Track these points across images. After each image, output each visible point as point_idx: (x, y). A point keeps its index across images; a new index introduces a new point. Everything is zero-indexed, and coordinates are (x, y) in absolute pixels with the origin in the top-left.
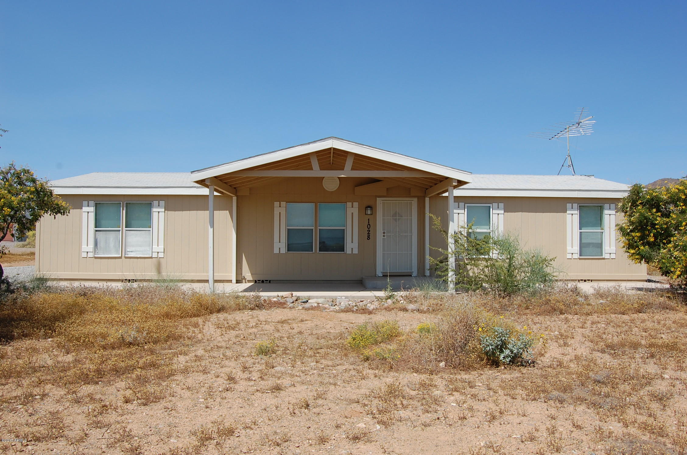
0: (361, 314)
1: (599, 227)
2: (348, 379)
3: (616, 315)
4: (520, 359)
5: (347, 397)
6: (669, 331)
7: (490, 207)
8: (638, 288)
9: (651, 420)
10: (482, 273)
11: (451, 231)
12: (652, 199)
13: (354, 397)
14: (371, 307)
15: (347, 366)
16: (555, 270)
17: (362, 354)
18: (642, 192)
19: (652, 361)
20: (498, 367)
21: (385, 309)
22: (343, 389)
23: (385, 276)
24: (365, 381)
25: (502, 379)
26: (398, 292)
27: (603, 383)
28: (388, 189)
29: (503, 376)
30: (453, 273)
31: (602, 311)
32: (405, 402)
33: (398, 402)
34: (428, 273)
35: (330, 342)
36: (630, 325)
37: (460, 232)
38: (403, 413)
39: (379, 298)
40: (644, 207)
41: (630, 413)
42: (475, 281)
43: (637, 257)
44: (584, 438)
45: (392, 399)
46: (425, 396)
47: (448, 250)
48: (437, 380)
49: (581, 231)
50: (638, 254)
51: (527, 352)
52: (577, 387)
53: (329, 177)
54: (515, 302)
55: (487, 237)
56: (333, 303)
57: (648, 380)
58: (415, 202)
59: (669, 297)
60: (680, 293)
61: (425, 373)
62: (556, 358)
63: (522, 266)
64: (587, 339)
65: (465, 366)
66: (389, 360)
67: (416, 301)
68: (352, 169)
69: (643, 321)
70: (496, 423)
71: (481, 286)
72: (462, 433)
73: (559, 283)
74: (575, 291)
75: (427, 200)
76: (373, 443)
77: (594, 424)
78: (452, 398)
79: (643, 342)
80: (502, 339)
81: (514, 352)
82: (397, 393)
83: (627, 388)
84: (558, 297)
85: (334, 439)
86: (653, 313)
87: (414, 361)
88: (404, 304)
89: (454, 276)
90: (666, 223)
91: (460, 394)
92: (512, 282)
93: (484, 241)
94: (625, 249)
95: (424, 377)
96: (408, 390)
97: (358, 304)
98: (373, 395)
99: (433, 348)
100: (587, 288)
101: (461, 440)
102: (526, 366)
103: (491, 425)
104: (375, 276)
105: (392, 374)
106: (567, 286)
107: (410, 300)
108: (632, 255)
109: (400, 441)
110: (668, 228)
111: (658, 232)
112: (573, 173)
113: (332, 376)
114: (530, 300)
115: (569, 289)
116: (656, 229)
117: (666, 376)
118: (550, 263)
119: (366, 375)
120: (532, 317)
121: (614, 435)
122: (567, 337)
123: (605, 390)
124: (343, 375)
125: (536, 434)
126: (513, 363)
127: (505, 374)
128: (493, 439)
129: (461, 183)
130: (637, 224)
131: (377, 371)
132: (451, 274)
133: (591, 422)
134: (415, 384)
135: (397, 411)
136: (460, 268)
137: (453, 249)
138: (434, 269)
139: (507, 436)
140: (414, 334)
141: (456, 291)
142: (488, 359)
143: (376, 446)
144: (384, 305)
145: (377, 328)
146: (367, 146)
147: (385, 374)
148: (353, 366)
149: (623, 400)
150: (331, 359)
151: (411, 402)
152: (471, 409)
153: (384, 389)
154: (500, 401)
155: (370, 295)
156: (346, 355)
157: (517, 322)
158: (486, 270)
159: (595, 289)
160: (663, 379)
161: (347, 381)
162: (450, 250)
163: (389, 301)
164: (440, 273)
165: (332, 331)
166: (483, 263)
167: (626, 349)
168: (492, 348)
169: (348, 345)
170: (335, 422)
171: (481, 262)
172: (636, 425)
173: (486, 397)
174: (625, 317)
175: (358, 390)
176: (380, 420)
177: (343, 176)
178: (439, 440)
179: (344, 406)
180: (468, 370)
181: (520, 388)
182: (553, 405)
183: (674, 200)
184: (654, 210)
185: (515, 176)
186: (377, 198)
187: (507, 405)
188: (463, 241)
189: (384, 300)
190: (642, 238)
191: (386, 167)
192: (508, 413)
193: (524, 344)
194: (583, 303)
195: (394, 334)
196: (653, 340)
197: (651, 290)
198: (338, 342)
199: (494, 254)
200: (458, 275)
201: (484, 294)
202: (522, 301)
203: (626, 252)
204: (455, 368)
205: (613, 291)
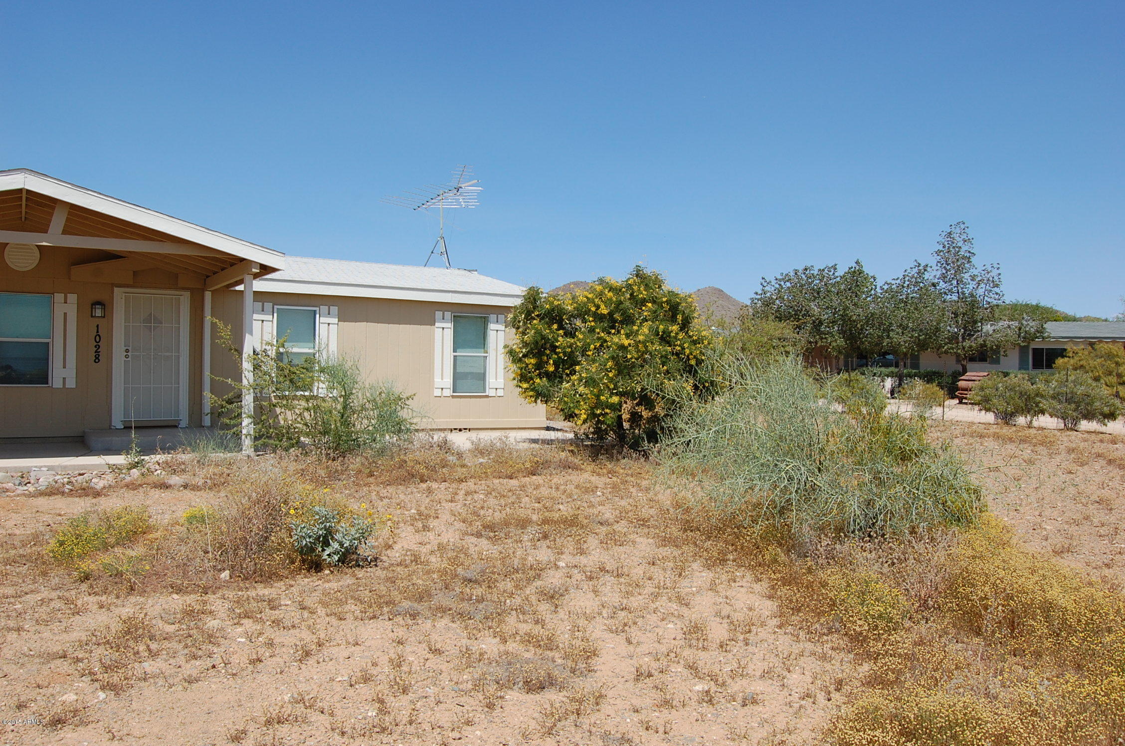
0: (80, 497)
1: (481, 348)
2: (45, 618)
3: (501, 480)
4: (355, 557)
5: (42, 650)
6: (569, 500)
7: (315, 311)
8: (532, 439)
9: (537, 630)
10: (299, 419)
11: (247, 350)
12: (553, 310)
13: (57, 648)
14: (99, 484)
15: (45, 594)
16: (415, 414)
17: (77, 569)
18: (540, 298)
19: (544, 544)
20: (320, 571)
21: (127, 486)
22: (35, 637)
23: (128, 428)
24: (80, 617)
25: (325, 589)
26: (152, 456)
27: (476, 582)
28: (135, 273)
29: (327, 585)
30: (250, 420)
31: (483, 474)
32: (154, 646)
33: (142, 648)
34: (207, 421)
35: (13, 552)
36: (519, 495)
37: (265, 351)
38: (149, 666)
39: (114, 467)
40: (543, 321)
41: (511, 621)
42: (288, 433)
43: (531, 393)
44: (444, 667)
45: (131, 643)
46: (191, 632)
47: (241, 381)
48: (215, 602)
49: (455, 354)
50: (532, 390)
51: (366, 544)
52: (439, 591)
53: (17, 244)
54: (351, 466)
55: (310, 360)
56: (23, 480)
57: (538, 571)
58: (185, 298)
59: (572, 451)
60: (587, 446)
61: (193, 592)
62: (410, 550)
63: (363, 408)
64: (457, 519)
65: (265, 575)
66: (129, 575)
67: (184, 471)
68: (65, 232)
69: (537, 487)
70: (312, 661)
71: (298, 442)
72: (253, 685)
73: (420, 435)
74: (445, 446)
75: (208, 295)
76: (90, 726)
77: (459, 644)
78: (240, 629)
79: (535, 518)
80: (325, 526)
81: (345, 545)
82: (140, 631)
83: (509, 585)
84: (418, 456)
85: (13, 731)
86: (550, 475)
87: (175, 573)
88: (162, 477)
89: (252, 426)
90: (571, 346)
91: (254, 622)
92: (349, 434)
93: (303, 368)
94: (515, 382)
95: (191, 599)
96: (161, 624)
97: (73, 480)
98: (96, 639)
99: (210, 549)
100: (461, 441)
101: (251, 697)
102: (363, 567)
103: (303, 666)
104: (109, 429)
105: (132, 599)
106: (433, 438)
107: (173, 469)
108: (525, 392)
109: (143, 715)
110: (572, 352)
111: (559, 358)
112: (448, 265)
113: (14, 614)
114: (375, 463)
115: (435, 443)
116: (556, 353)
117: (562, 564)
118: (407, 403)
119: (83, 606)
120: (377, 489)
121: (486, 657)
122: (428, 517)
123: (478, 591)
124: (36, 610)
125: (374, 671)
126: (343, 563)
127: (329, 581)
128: (303, 687)
129: (266, 270)
130: (533, 346)
131: (104, 598)
132: (246, 422)
133: (455, 642)
134: (174, 613)
135: (140, 662)
136: (262, 412)
137: (251, 381)
138: (217, 414)
139: (328, 679)
140: (177, 526)
141: (256, 451)
142: (303, 561)
143: (95, 731)
144: (124, 479)
145: (108, 520)
146: (95, 192)
147: (119, 602)
148: (58, 592)
149: (502, 604)
150: (13, 583)
151: (166, 644)
152: (270, 644)
153: (116, 627)
154: (319, 626)
155: (98, 463)
156: (44, 574)
157: (354, 497)
158: (306, 414)
159: (472, 443)
160: (557, 567)
161: (44, 620)
162: (245, 382)
163: (135, 472)
164: (228, 421)
165: (17, 532)
166: (300, 403)
167: (512, 529)
168: (310, 542)
169: (48, 555)
170: (15, 698)
171: (297, 402)
172: (518, 638)
173: (297, 621)
174: (514, 482)
175: (65, 635)
176: (106, 683)
177: (44, 244)
178: (213, 703)
179: (35, 667)
180: (269, 580)
181: (352, 601)
182: (402, 622)
183: (582, 313)
184: (555, 326)
185: (358, 263)
186: (116, 289)
187: (330, 630)
188: (270, 366)
189: (124, 471)
190: (539, 366)
191: (132, 233)
192: (331, 644)
193: (361, 531)
194: (455, 464)
195: (140, 530)
196: (546, 514)
197: (549, 442)
198: (29, 551)
199: (321, 388)
200: (258, 423)
201: (301, 454)
202: (363, 464)
203: (517, 386)
204: (247, 579)
205: (498, 444)
